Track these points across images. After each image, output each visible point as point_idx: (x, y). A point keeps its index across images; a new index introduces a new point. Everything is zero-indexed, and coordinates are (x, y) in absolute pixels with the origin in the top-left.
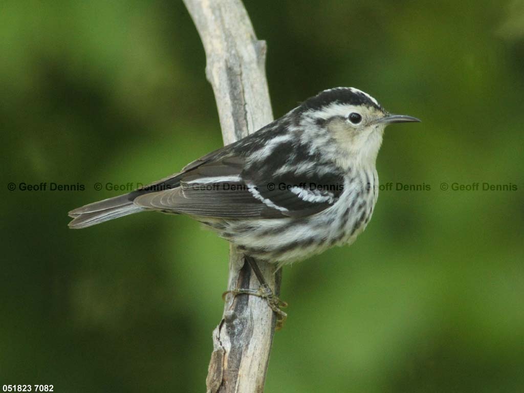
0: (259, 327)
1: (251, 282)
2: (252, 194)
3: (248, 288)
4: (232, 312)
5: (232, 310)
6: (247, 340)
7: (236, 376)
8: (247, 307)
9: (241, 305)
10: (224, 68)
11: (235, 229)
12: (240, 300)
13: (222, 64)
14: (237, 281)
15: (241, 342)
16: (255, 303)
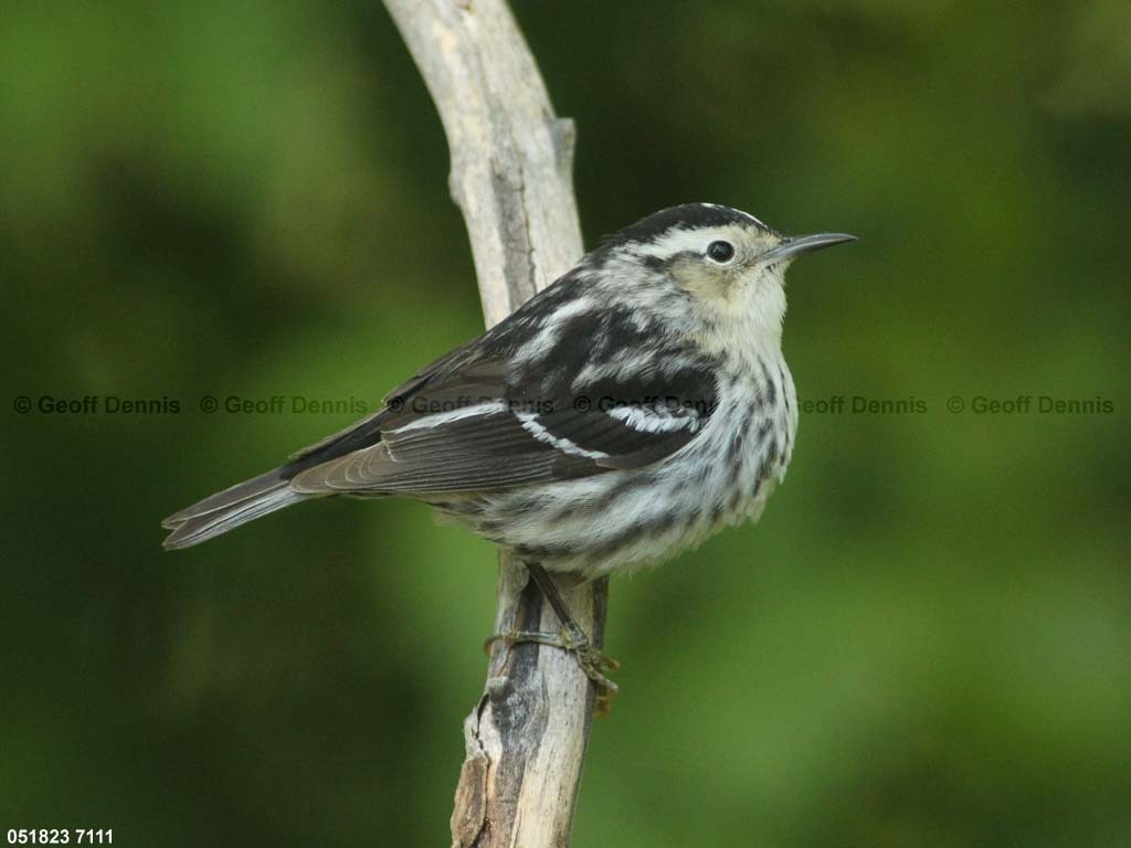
0: (560, 710)
1: (543, 618)
2: (531, 434)
3: (537, 629)
4: (504, 679)
5: (505, 675)
6: (535, 738)
7: (513, 813)
8: (536, 669)
9: (522, 666)
10: (487, 175)
11: (502, 511)
12: (521, 654)
13: (483, 169)
14: (514, 616)
15: (522, 741)
16: (552, 660)
